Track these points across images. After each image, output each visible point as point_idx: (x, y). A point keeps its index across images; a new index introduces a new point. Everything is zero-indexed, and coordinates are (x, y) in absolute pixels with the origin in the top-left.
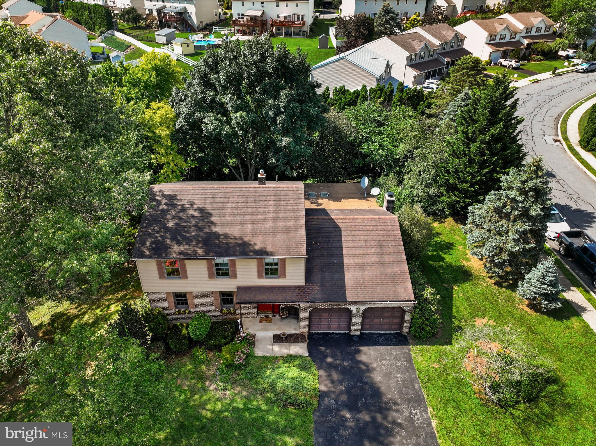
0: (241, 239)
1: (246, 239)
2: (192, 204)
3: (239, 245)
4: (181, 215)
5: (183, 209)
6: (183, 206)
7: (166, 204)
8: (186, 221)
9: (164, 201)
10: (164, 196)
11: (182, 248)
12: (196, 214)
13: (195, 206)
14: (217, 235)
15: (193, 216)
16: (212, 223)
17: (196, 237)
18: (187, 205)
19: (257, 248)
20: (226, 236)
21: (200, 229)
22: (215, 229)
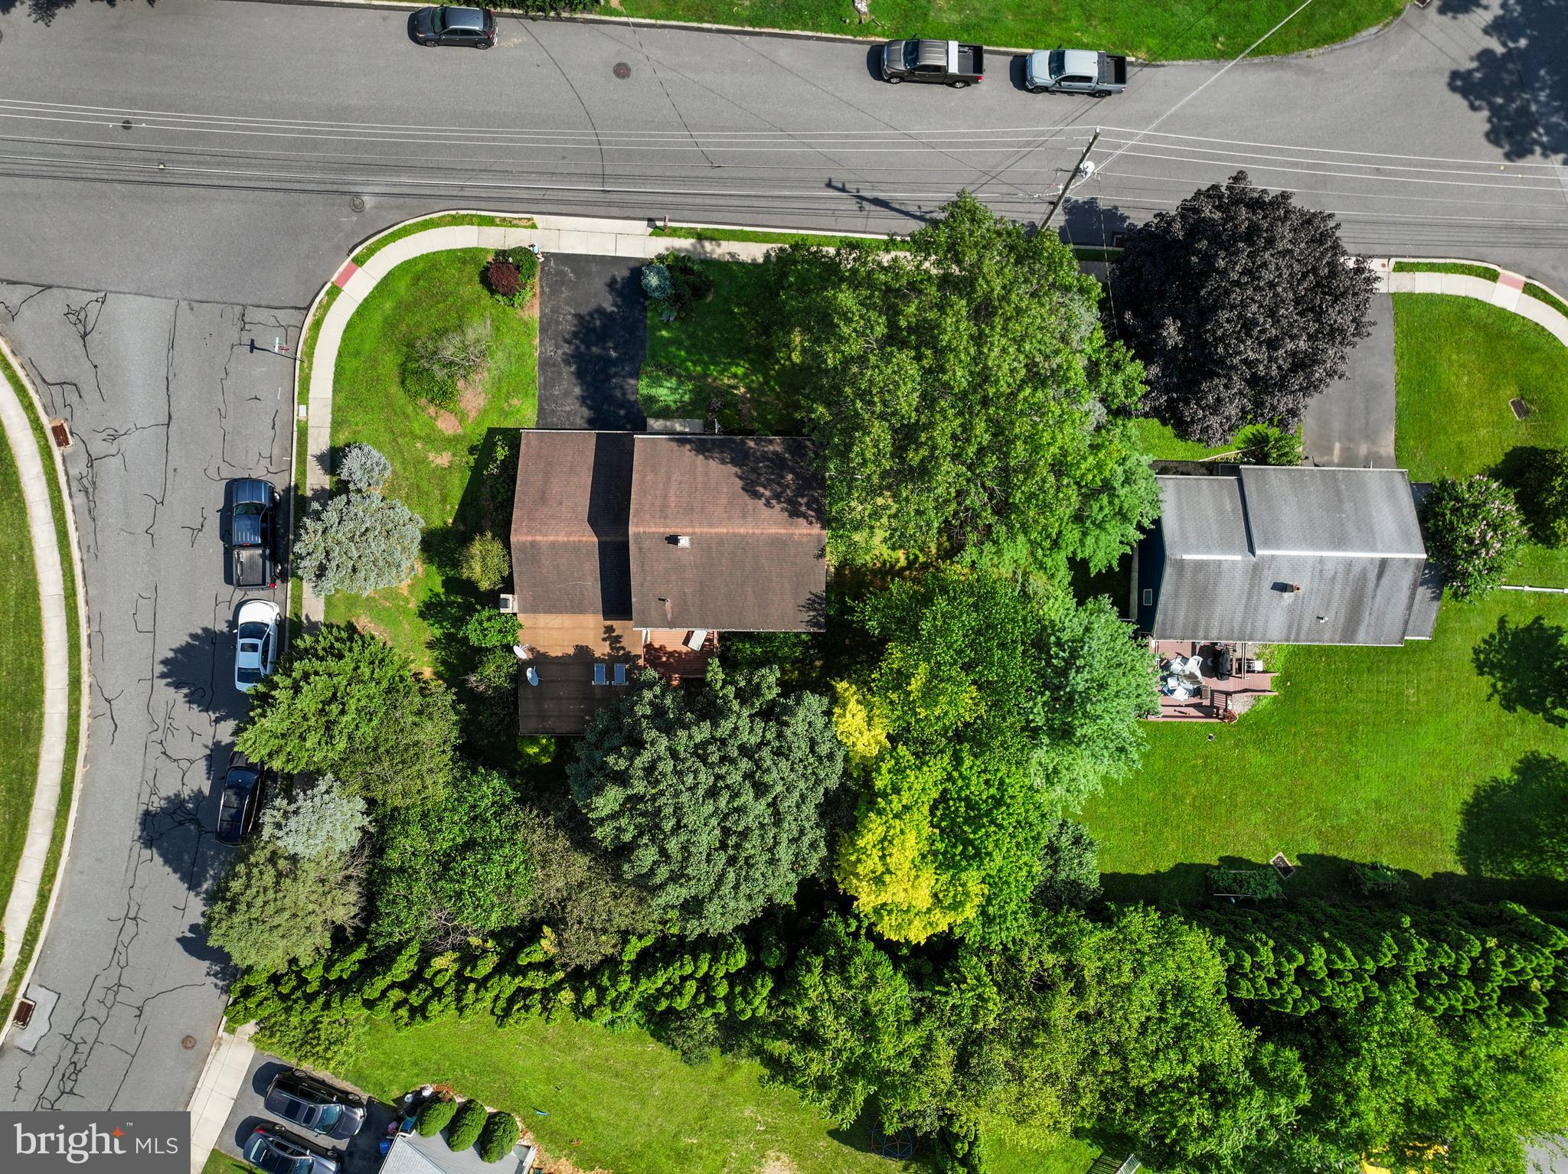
0: (706, 458)
1: (701, 457)
2: (768, 504)
3: (708, 451)
4: (779, 490)
5: (777, 496)
6: (779, 502)
7: (800, 505)
8: (773, 480)
9: (803, 509)
10: (805, 516)
11: (771, 448)
12: (762, 490)
13: (763, 500)
14: (734, 462)
15: (765, 488)
16: (741, 478)
17: (758, 460)
18: (773, 502)
19: (688, 447)
20: (723, 462)
21: (754, 470)
22: (736, 469)
